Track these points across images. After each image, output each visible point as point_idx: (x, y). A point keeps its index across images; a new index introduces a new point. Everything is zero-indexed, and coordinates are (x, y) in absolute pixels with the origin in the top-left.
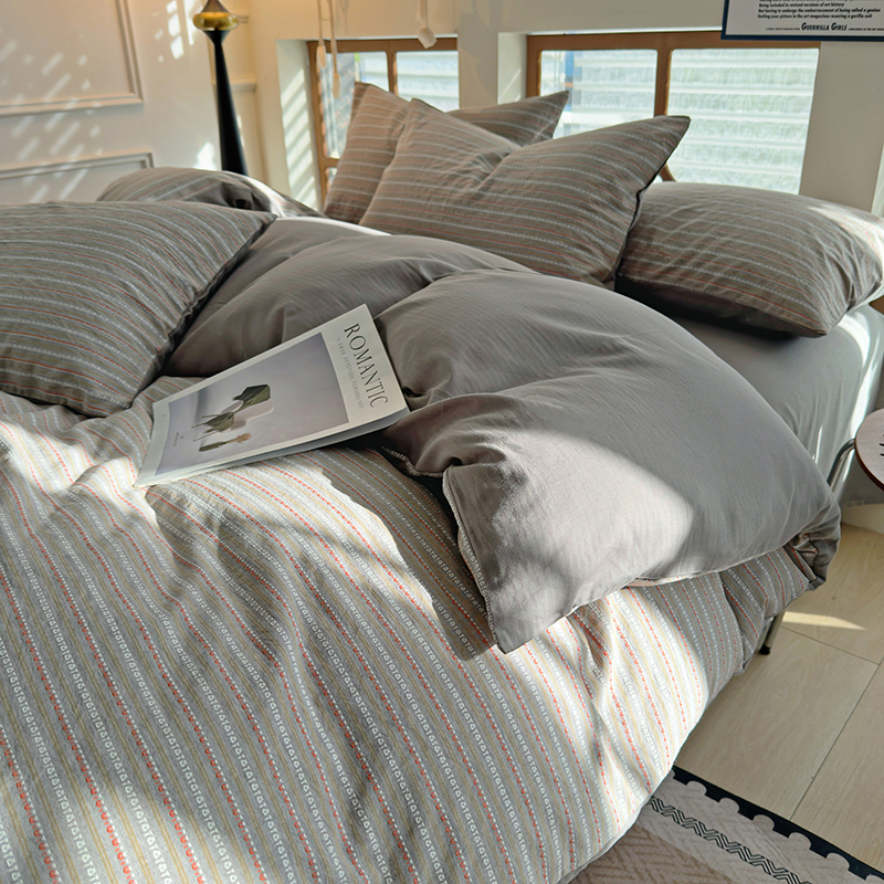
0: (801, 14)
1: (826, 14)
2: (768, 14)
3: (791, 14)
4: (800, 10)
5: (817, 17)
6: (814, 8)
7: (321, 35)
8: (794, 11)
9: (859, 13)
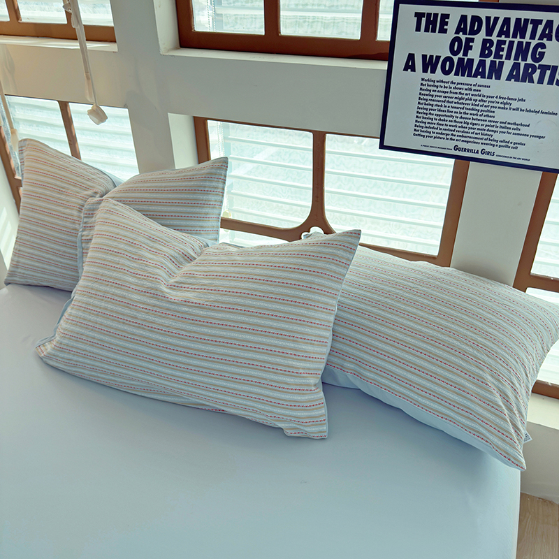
0: (453, 138)
1: (476, 140)
2: (422, 134)
3: (444, 136)
4: (452, 135)
5: (468, 142)
6: (465, 135)
8: (447, 135)
9: (506, 144)
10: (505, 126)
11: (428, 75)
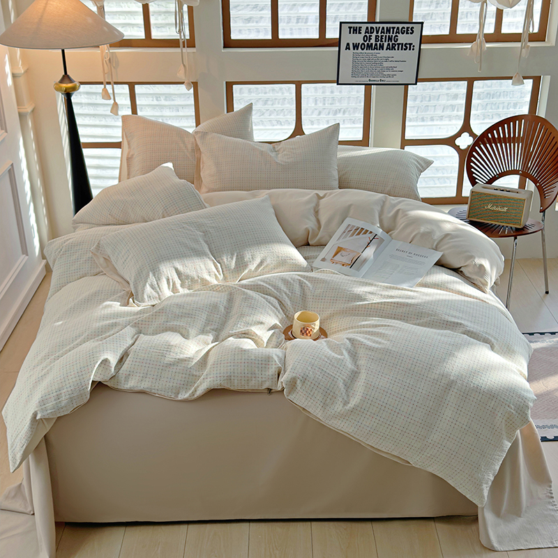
1: (377, 76)
2: (354, 76)
4: (368, 75)
5: (374, 77)
6: (373, 74)
7: (105, 80)
8: (365, 75)
9: (389, 76)
10: (388, 69)
11: (356, 51)
